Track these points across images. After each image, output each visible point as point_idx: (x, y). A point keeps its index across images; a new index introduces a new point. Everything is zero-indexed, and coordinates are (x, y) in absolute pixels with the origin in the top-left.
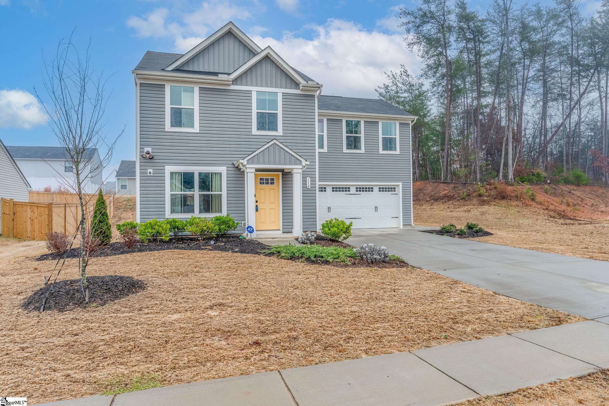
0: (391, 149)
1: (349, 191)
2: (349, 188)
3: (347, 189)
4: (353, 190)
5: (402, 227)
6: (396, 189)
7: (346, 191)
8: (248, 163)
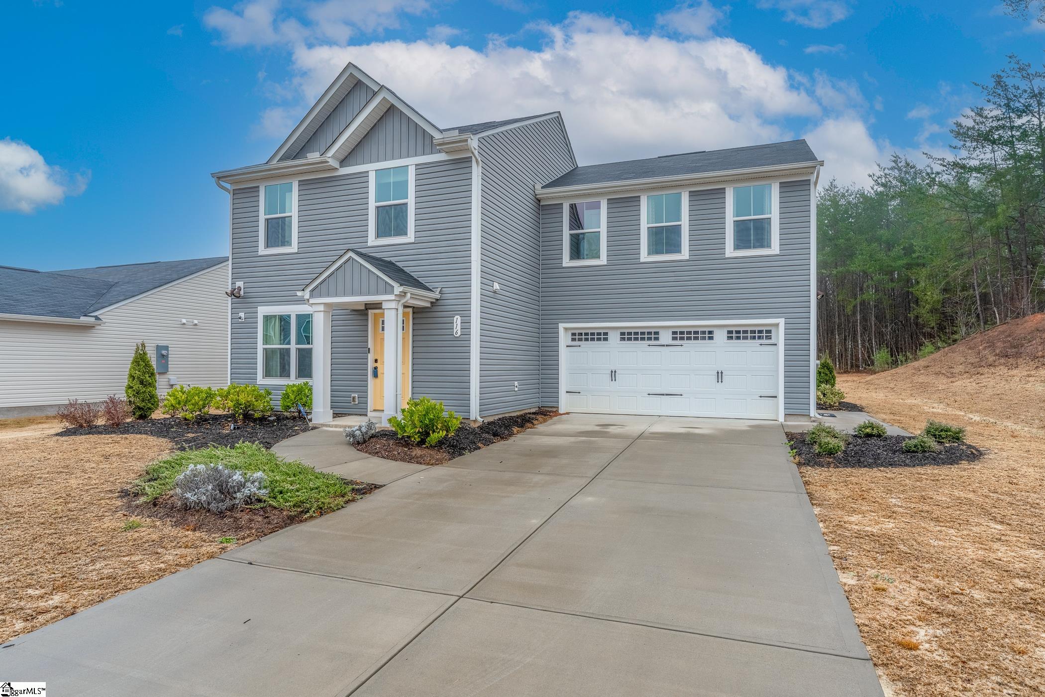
0: (762, 246)
1: (657, 339)
2: (657, 333)
3: (652, 336)
4: (666, 337)
5: (781, 419)
6: (773, 334)
7: (649, 339)
8: (311, 296)
